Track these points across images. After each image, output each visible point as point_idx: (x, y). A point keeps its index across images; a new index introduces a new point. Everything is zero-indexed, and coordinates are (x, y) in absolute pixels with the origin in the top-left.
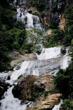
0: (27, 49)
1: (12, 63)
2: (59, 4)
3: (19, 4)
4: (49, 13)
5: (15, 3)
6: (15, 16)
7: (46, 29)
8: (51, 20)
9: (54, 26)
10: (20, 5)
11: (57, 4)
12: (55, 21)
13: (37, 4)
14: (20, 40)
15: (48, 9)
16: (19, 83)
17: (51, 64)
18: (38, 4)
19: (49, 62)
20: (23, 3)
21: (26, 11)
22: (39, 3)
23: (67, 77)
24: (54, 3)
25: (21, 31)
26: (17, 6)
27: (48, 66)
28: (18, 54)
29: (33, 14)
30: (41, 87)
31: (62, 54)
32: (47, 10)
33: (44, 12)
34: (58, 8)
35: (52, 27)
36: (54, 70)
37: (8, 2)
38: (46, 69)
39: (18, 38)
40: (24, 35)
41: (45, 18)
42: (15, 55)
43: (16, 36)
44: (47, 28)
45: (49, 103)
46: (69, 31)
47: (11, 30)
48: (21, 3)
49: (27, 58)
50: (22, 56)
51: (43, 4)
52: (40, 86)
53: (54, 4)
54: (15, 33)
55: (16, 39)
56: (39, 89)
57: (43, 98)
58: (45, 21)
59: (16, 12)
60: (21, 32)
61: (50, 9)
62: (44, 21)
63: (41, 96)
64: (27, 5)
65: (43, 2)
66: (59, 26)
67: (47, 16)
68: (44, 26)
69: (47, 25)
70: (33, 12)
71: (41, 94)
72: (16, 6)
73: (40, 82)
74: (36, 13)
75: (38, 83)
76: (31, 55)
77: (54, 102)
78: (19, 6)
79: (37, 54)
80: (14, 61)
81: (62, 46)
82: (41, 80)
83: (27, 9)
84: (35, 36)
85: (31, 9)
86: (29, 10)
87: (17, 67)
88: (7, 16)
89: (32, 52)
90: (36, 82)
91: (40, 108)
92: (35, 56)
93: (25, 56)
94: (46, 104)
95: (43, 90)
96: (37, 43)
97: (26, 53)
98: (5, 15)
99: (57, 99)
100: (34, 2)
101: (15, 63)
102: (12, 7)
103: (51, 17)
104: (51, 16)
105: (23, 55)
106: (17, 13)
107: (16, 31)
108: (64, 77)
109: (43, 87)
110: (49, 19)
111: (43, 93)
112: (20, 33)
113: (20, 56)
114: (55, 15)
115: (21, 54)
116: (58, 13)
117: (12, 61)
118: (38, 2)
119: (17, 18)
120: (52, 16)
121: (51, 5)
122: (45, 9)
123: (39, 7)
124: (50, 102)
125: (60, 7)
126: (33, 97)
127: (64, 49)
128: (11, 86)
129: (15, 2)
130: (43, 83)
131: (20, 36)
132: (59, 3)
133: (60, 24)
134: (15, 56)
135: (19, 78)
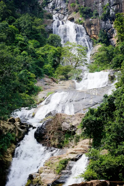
0: (63, 74)
1: (40, 95)
2: (111, 9)
3: (56, 8)
4: (98, 21)
5: (50, 8)
6: (51, 25)
7: (93, 44)
8: (101, 30)
9: (105, 39)
10: (57, 10)
11: (109, 8)
12: (107, 31)
13: (81, 8)
14: (55, 61)
15: (97, 14)
16: (44, 125)
17: (92, 97)
18: (83, 9)
19: (89, 94)
20: (61, 7)
21: (65, 18)
22: (83, 7)
23: (98, 119)
24: (104, 7)
25: (56, 49)
26: (54, 11)
27: (87, 100)
28: (49, 82)
29: (76, 23)
30: (71, 129)
31: (110, 82)
32: (95, 17)
33: (90, 19)
34: (111, 13)
35: (103, 41)
36: (95, 105)
37: (41, 7)
38: (84, 104)
39: (51, 59)
40: (60, 54)
41: (92, 28)
42: (46, 83)
43: (48, 56)
44: (96, 42)
45: (76, 152)
46: (120, 50)
47: (42, 48)
48: (59, 7)
49: (62, 87)
50: (55, 84)
51: (90, 8)
52: (69, 129)
53: (105, 9)
54: (47, 52)
55: (49, 60)
56: (68, 132)
57: (73, 145)
58: (93, 32)
59: (52, 20)
60: (56, 51)
61: (100, 15)
62: (91, 33)
63: (71, 141)
64: (67, 10)
65: (90, 5)
66: (112, 39)
67: (95, 25)
68: (91, 39)
69: (95, 38)
70: (75, 20)
71: (71, 139)
72: (52, 11)
73: (70, 124)
74: (80, 21)
75: (68, 124)
76: (68, 83)
77: (83, 150)
78: (56, 12)
79: (75, 81)
80: (42, 92)
81: (111, 71)
82: (72, 121)
83: (68, 15)
84: (75, 55)
85: (73, 15)
86: (70, 17)
87: (47, 100)
88: (37, 28)
89: (69, 78)
90: (66, 123)
91: (64, 158)
92: (73, 84)
93: (60, 83)
94: (72, 153)
95: (74, 133)
96: (77, 65)
97: (61, 79)
98: (34, 27)
99: (87, 146)
100: (77, 5)
101: (43, 96)
102: (46, 13)
103: (101, 26)
104: (100, 24)
105: (57, 83)
106: (53, 22)
107: (48, 49)
108: (94, 119)
109: (73, 130)
110: (98, 29)
111: (73, 137)
112: (54, 51)
113: (52, 84)
114: (107, 24)
115: (54, 81)
116: (110, 21)
117: (40, 92)
118: (83, 5)
119: (53, 28)
120: (103, 25)
121: (101, 9)
122: (93, 15)
123: (85, 13)
124: (78, 150)
125: (114, 13)
126: (61, 142)
127: (112, 75)
128: (34, 128)
129: (50, 5)
130: (73, 125)
131: (54, 55)
132: (112, 7)
133: (113, 36)
134: (46, 85)
135: (46, 116)
